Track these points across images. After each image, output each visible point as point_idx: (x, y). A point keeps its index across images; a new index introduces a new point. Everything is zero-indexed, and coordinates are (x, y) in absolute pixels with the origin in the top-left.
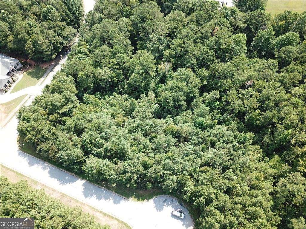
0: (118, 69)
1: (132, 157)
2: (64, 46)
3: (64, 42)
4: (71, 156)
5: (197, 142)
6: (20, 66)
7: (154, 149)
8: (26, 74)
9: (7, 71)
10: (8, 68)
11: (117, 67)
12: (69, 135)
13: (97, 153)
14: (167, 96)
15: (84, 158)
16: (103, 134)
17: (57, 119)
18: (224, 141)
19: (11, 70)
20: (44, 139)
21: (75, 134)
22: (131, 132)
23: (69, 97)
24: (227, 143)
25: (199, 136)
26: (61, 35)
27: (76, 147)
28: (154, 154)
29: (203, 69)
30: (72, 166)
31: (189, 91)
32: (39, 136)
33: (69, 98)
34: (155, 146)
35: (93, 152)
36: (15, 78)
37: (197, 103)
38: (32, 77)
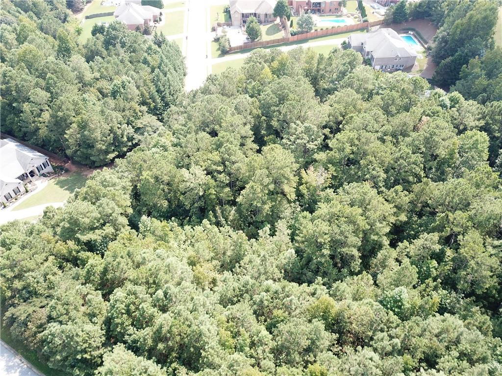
0: (220, 172)
1: (217, 360)
2: (134, 143)
3: (136, 136)
4: (72, 338)
5: (389, 348)
6: (49, 169)
7: (277, 352)
8: (54, 182)
9: (22, 172)
10: (24, 166)
11: (220, 168)
12: (85, 289)
13: (135, 341)
14: (318, 230)
15: (101, 351)
16: (160, 293)
17: (70, 252)
18: (462, 355)
19: (29, 171)
20: (29, 292)
21: (100, 292)
22: (225, 302)
23: (111, 212)
24: (472, 363)
25: (393, 332)
26: (134, 124)
27: (93, 320)
28: (276, 366)
29: (399, 188)
30: (68, 370)
31: (368, 227)
32: (18, 284)
33: (111, 215)
34: (279, 343)
35: (126, 337)
36: (32, 187)
37: (385, 260)
38: (62, 187)
